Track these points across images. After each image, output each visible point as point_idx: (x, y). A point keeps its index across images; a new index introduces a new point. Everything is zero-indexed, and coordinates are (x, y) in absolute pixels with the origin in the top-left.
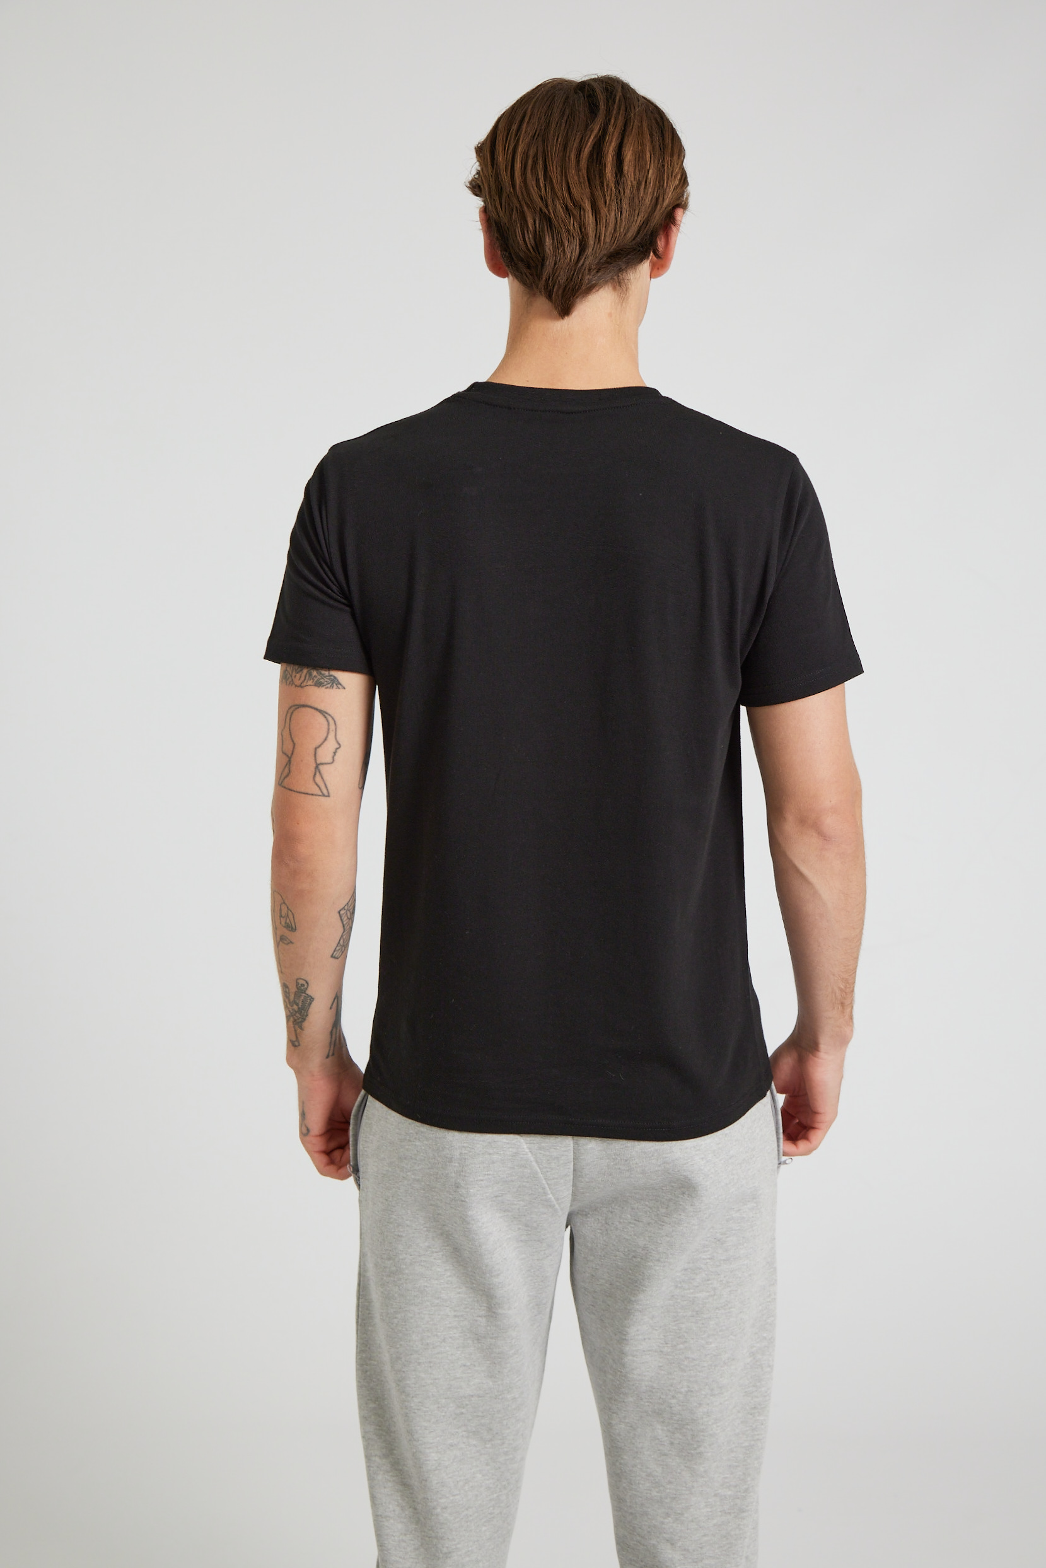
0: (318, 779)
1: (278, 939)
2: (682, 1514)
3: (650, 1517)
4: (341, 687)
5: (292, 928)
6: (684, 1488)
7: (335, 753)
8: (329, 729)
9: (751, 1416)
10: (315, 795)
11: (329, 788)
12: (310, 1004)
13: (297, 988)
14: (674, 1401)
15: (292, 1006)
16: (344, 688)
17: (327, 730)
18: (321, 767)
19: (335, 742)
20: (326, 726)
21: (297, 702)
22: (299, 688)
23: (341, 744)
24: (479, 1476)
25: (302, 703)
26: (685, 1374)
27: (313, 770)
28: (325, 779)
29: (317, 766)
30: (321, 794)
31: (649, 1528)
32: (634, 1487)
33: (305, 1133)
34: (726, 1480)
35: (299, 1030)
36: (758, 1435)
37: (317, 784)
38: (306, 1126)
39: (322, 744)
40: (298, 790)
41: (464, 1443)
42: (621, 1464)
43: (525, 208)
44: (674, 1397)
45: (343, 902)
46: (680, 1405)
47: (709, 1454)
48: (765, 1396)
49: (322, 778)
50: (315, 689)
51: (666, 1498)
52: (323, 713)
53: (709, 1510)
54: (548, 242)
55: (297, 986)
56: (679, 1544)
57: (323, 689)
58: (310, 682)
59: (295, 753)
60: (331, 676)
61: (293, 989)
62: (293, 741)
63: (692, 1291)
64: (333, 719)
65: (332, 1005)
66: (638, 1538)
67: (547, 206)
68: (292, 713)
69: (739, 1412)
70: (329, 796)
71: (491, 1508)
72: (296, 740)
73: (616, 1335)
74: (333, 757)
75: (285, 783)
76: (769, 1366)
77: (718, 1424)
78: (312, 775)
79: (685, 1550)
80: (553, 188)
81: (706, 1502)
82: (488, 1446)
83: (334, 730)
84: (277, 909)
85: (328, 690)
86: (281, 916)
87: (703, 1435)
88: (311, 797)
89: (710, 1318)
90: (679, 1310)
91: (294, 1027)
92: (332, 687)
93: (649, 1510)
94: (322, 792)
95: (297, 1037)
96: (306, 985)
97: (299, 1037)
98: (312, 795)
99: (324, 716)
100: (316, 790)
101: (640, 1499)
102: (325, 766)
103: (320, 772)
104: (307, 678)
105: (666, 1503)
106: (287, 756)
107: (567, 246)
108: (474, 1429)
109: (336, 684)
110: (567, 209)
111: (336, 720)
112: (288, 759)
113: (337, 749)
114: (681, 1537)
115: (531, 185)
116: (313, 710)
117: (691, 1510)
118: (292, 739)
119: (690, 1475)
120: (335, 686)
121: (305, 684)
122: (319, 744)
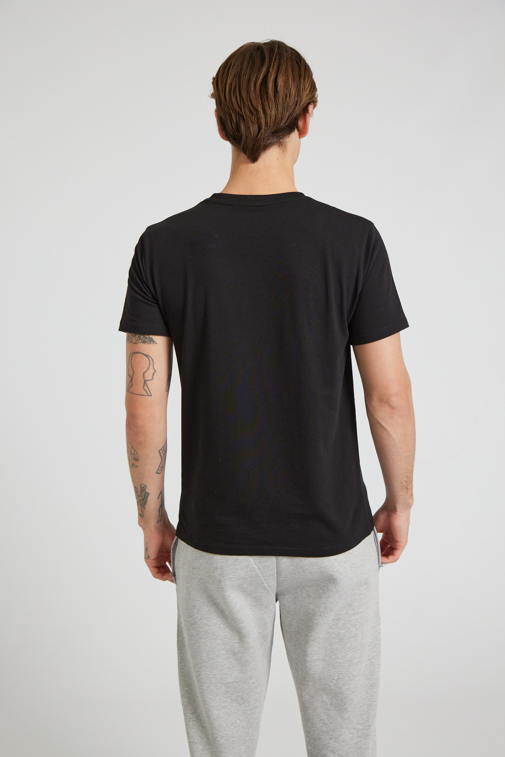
0: (146, 387)
1: (131, 464)
2: (338, 738)
3: (322, 740)
4: (155, 343)
5: (137, 460)
6: (338, 726)
7: (153, 375)
8: (150, 364)
9: (370, 690)
10: (145, 395)
11: (151, 392)
12: (147, 497)
13: (141, 489)
14: (331, 684)
15: (139, 497)
17: (149, 364)
18: (147, 382)
19: (153, 369)
20: (148, 362)
21: (134, 351)
22: (135, 344)
23: (156, 370)
24: (238, 721)
25: (136, 351)
26: (336, 670)
27: (143, 383)
28: (149, 387)
29: (145, 381)
30: (147, 395)
31: (322, 745)
32: (314, 726)
33: (147, 558)
34: (359, 721)
35: (143, 509)
36: (374, 698)
37: (145, 390)
38: (148, 555)
39: (147, 370)
40: (136, 393)
41: (230, 705)
42: (307, 715)
43: (231, 111)
44: (331, 682)
45: (161, 446)
46: (334, 686)
47: (350, 709)
48: (377, 680)
49: (147, 387)
50: (143, 344)
51: (330, 731)
52: (146, 355)
53: (351, 736)
54: (242, 127)
55: (141, 487)
57: (146, 344)
58: (140, 341)
59: (134, 375)
60: (150, 338)
61: (139, 489)
62: (133, 370)
63: (337, 630)
64: (152, 358)
65: (159, 497)
66: (318, 751)
67: (241, 110)
68: (132, 356)
69: (364, 688)
70: (151, 396)
71: (245, 737)
72: (134, 369)
73: (302, 652)
74: (152, 377)
75: (130, 390)
76: (378, 665)
77: (354, 694)
78: (143, 386)
80: (243, 101)
81: (349, 732)
83: (152, 364)
84: (129, 450)
85: (148, 345)
86: (131, 454)
87: (346, 700)
88: (142, 396)
89: (347, 643)
90: (332, 639)
91: (141, 508)
92: (150, 343)
93: (322, 737)
94: (148, 394)
95: (142, 512)
96: (145, 487)
97: (143, 513)
98: (143, 395)
99: (148, 358)
100: (145, 393)
101: (317, 732)
102: (149, 381)
103: (146, 384)
104: (138, 339)
105: (330, 733)
106: (131, 377)
107: (251, 129)
108: (235, 698)
109: (153, 342)
110: (250, 111)
111: (153, 359)
112: (131, 379)
113: (154, 373)
114: (338, 749)
115: (234, 100)
116: (142, 355)
117: (342, 736)
118: (132, 369)
119: (341, 719)
120: (152, 343)
121: (137, 342)
122: (145, 371)
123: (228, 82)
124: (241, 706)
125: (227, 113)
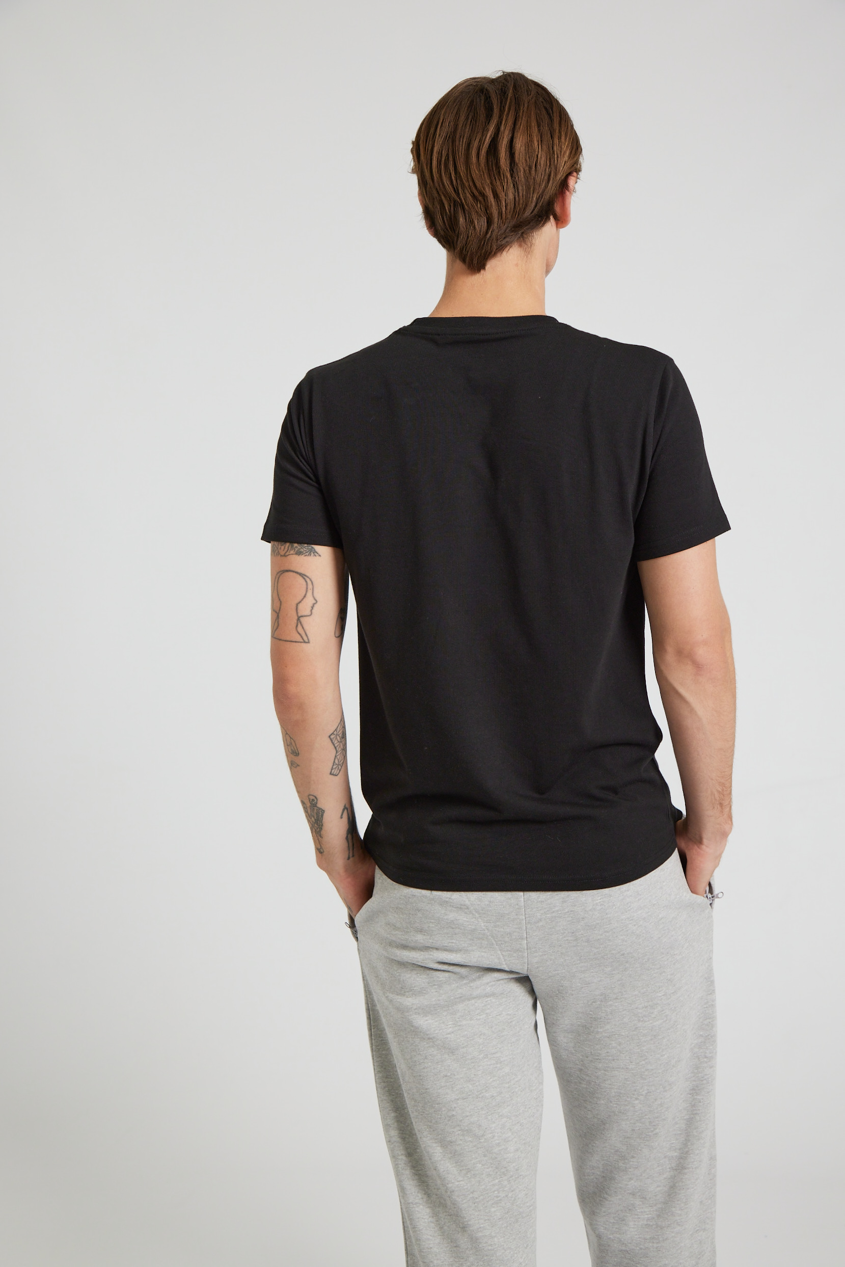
0: (299, 628)
1: (290, 764)
4: (317, 555)
5: (297, 754)
7: (312, 607)
8: (307, 588)
10: (298, 642)
11: (308, 636)
12: (322, 816)
13: (310, 803)
15: (311, 819)
16: (319, 555)
17: (305, 589)
18: (302, 619)
19: (312, 598)
20: (305, 586)
21: (283, 569)
22: (283, 558)
23: (317, 598)
25: (286, 568)
27: (296, 621)
28: (305, 628)
29: (298, 618)
30: (302, 641)
35: (320, 838)
37: (300, 634)
39: (302, 600)
40: (285, 639)
41: (461, 1140)
43: (443, 197)
45: (331, 729)
49: (303, 628)
50: (297, 557)
52: (301, 575)
54: (461, 220)
55: (309, 801)
57: (302, 557)
58: (293, 553)
59: (281, 609)
60: (311, 548)
61: (308, 804)
62: (279, 600)
64: (309, 580)
65: (342, 815)
67: (458, 194)
68: (279, 577)
70: (309, 642)
72: (281, 598)
74: (311, 611)
75: (275, 636)
78: (296, 625)
80: (461, 180)
82: (482, 1141)
83: (312, 589)
84: (285, 739)
85: (307, 557)
86: (287, 745)
88: (295, 643)
91: (317, 837)
92: (310, 555)
94: (303, 639)
95: (321, 847)
96: (316, 799)
98: (296, 642)
99: (304, 579)
100: (299, 638)
102: (305, 618)
103: (301, 623)
104: (290, 549)
106: (276, 612)
107: (476, 223)
108: (466, 1128)
109: (313, 552)
110: (474, 196)
111: (313, 580)
112: (277, 615)
113: (314, 604)
115: (446, 182)
116: (295, 574)
118: (279, 598)
120: (312, 554)
121: (288, 553)
122: (300, 600)
123: (436, 149)
124: (480, 1139)
125: (436, 200)
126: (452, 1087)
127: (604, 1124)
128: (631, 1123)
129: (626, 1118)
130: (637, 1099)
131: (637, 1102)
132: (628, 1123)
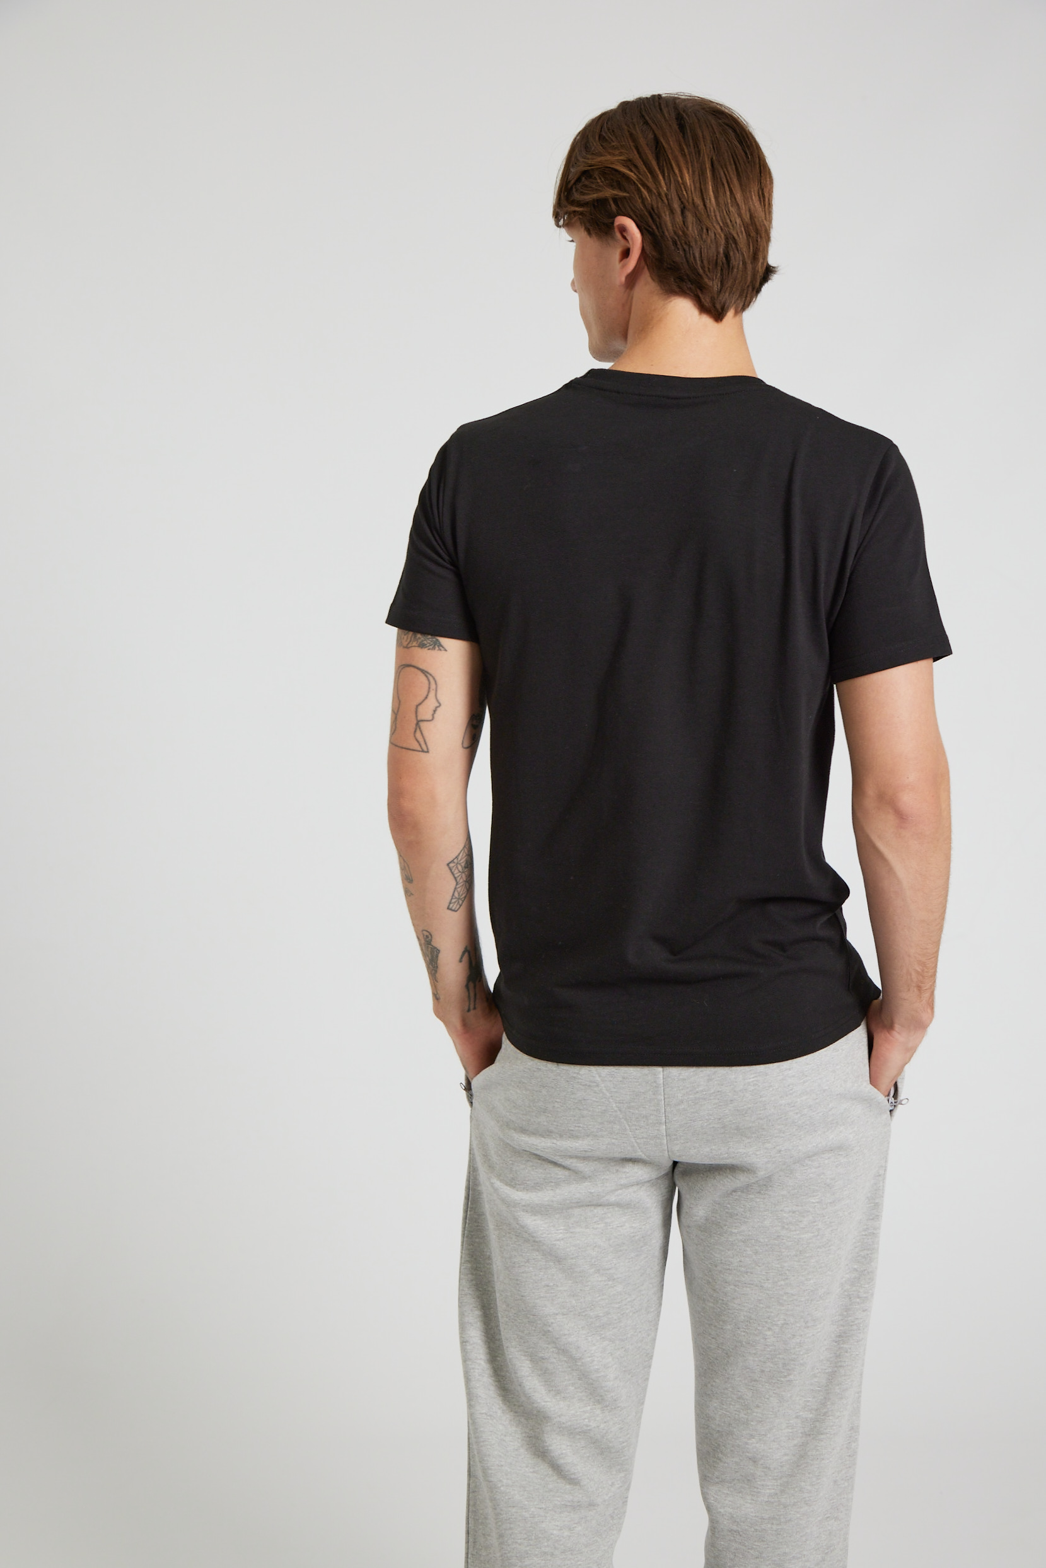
0: (418, 735)
2: (765, 1435)
3: (734, 1437)
4: (442, 649)
5: (410, 880)
7: (435, 711)
8: (429, 688)
9: (836, 1344)
10: (417, 751)
11: (428, 745)
12: (437, 957)
13: (425, 940)
15: (426, 957)
16: (446, 650)
17: (427, 689)
18: (423, 725)
19: (435, 700)
20: (428, 685)
21: (403, 662)
22: (406, 649)
23: (441, 701)
25: (409, 663)
27: (414, 726)
28: (424, 735)
29: (418, 722)
30: (420, 750)
31: (733, 1447)
35: (435, 982)
36: (840, 1361)
37: (418, 742)
39: (424, 700)
40: (403, 747)
45: (451, 855)
49: (422, 733)
50: (419, 650)
52: (425, 672)
53: (790, 1431)
55: (423, 937)
56: (762, 1462)
57: (425, 650)
58: (415, 645)
59: (400, 710)
61: (422, 940)
62: (401, 698)
65: (461, 959)
68: (400, 673)
70: (428, 752)
74: (433, 715)
75: (392, 740)
78: (414, 730)
79: (766, 1468)
83: (435, 690)
85: (430, 651)
88: (411, 752)
91: (432, 979)
92: (434, 648)
94: (422, 748)
95: (436, 989)
96: (430, 936)
98: (414, 751)
99: (427, 676)
100: (418, 747)
101: (729, 1418)
102: (425, 723)
103: (420, 729)
104: (412, 639)
105: (752, 1425)
106: (395, 713)
108: (562, 1348)
109: (438, 646)
111: (437, 679)
112: (397, 716)
113: (437, 707)
114: (763, 1455)
116: (416, 670)
117: (774, 1430)
118: (398, 697)
119: (778, 1401)
120: (437, 648)
121: (410, 645)
122: (420, 702)
126: (553, 1300)
127: (729, 1357)
128: (760, 1361)
129: (754, 1352)
130: (769, 1329)
131: (769, 1333)
132: (757, 1359)
